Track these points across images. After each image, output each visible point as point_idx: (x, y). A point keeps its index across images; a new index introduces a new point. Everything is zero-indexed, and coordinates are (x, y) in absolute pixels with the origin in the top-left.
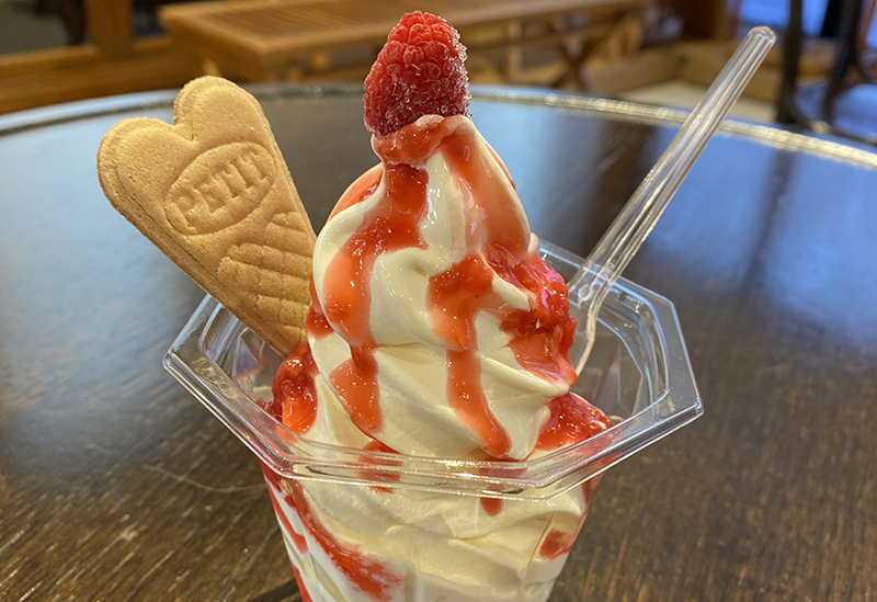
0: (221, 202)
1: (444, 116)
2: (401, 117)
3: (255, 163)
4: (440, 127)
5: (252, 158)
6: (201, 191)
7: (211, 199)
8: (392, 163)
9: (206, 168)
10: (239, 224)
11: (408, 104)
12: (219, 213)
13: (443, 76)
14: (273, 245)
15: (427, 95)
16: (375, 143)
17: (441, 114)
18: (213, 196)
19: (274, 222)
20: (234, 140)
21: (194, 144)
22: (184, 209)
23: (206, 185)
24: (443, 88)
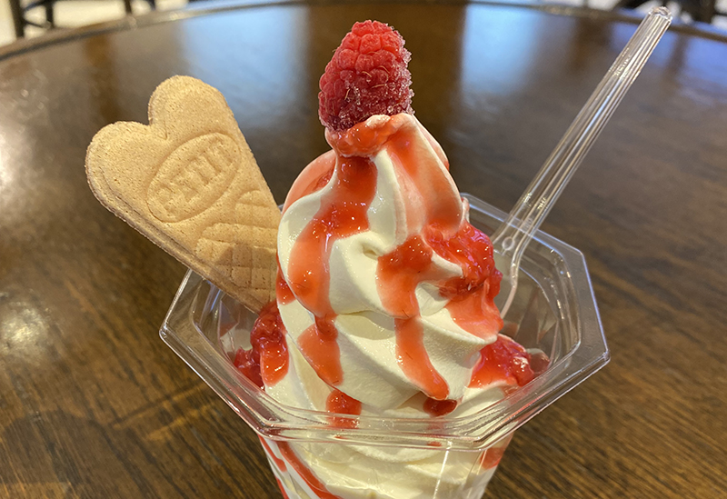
0: (195, 190)
1: (390, 115)
2: (352, 117)
3: (222, 152)
4: (387, 125)
5: (219, 148)
6: (177, 183)
7: (185, 189)
8: (345, 155)
9: (180, 163)
10: (212, 208)
11: (359, 106)
12: (195, 199)
13: (390, 81)
14: (242, 222)
15: (376, 99)
16: (329, 136)
17: (387, 114)
18: (187, 185)
19: (242, 202)
20: (203, 134)
21: (167, 143)
22: (163, 201)
23: (181, 178)
24: (389, 92)
